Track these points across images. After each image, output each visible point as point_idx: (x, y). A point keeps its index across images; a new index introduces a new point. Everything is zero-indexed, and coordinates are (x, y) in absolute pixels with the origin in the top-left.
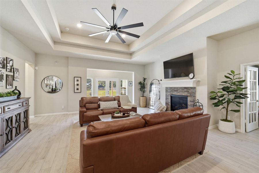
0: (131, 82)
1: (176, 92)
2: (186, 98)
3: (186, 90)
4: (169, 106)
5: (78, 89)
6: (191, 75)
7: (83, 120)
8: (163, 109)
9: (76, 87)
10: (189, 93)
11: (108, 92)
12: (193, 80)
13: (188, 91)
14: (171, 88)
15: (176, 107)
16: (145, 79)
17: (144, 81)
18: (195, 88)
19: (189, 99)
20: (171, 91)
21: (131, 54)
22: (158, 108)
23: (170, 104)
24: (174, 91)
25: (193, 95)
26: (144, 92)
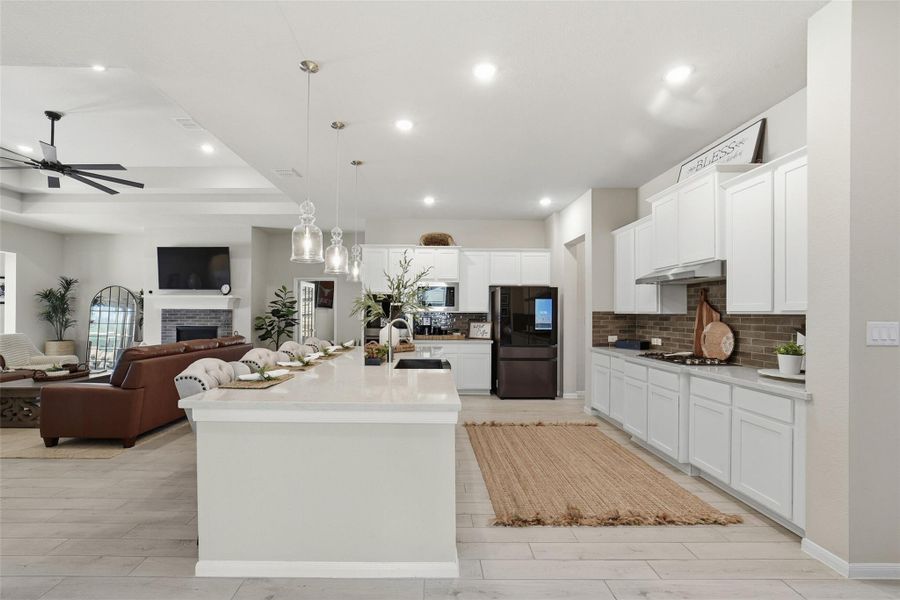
1: (190, 320)
2: (213, 330)
3: (213, 315)
6: (225, 288)
10: (219, 321)
12: (228, 297)
13: (219, 318)
14: (178, 311)
16: (68, 284)
17: (66, 290)
18: (230, 312)
19: (220, 332)
20: (179, 318)
24: (187, 318)
25: (228, 324)
26: (65, 325)
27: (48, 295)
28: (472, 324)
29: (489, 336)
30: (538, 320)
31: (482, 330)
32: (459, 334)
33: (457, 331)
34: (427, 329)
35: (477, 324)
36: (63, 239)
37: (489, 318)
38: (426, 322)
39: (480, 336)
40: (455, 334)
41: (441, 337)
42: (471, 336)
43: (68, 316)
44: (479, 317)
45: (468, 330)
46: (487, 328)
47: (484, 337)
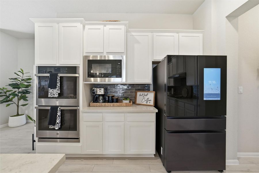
28: (139, 93)
29: (152, 103)
30: (206, 91)
31: (146, 98)
32: (127, 101)
33: (126, 98)
34: (101, 98)
35: (141, 93)
37: (152, 88)
38: (100, 92)
39: (145, 103)
40: (125, 102)
41: (112, 104)
42: (138, 102)
44: (144, 88)
45: (135, 98)
46: (151, 96)
47: (148, 104)
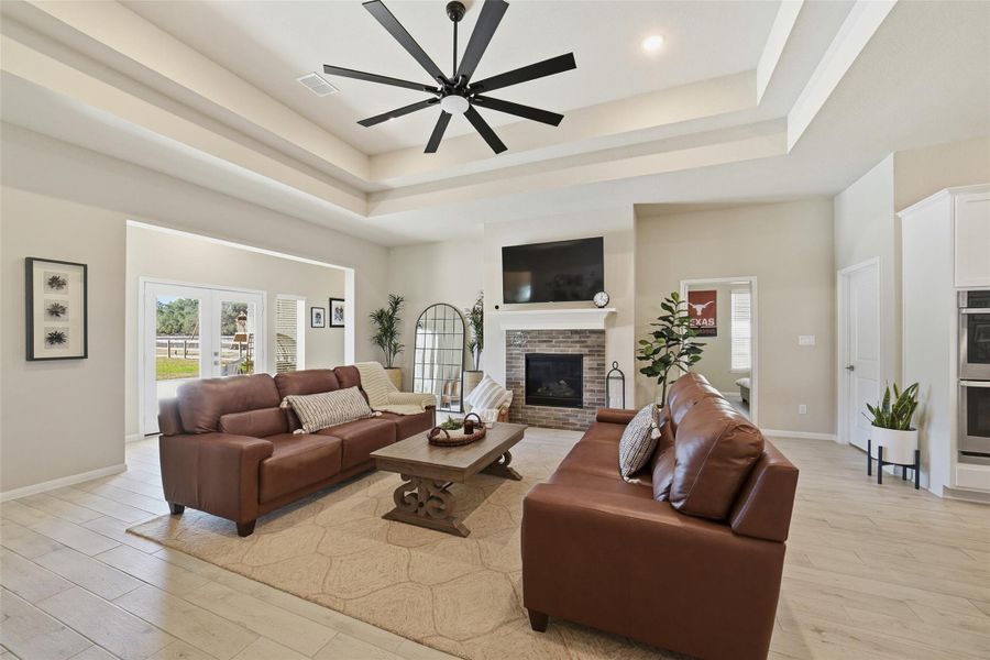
0: (318, 311)
1: (545, 344)
2: (577, 360)
3: (576, 338)
4: (522, 390)
5: (56, 338)
6: (600, 298)
7: (259, 494)
8: (506, 401)
9: (43, 325)
10: (587, 347)
11: (216, 354)
12: (607, 310)
13: (585, 342)
14: (528, 332)
15: (539, 390)
16: (396, 302)
17: (394, 310)
18: (602, 332)
19: (587, 362)
20: (528, 342)
21: (370, 196)
22: (493, 397)
23: (523, 383)
24: (540, 342)
25: (599, 351)
26: (395, 350)
27: (380, 316)
36: (391, 250)
43: (395, 341)
